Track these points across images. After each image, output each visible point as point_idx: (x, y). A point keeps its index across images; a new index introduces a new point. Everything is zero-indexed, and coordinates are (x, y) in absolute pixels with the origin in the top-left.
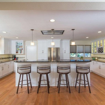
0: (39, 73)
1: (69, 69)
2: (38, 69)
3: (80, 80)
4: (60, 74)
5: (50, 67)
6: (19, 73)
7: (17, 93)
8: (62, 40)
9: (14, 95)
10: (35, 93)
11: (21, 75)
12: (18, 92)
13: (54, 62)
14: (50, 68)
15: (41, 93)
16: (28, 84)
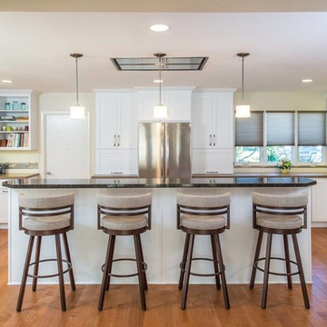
0: (106, 230)
1: (225, 215)
2: (102, 216)
3: (269, 258)
4: (188, 236)
5: (149, 207)
6: (27, 232)
7: (19, 309)
8: (197, 90)
9: (9, 316)
10: (91, 310)
11: (33, 238)
12: (24, 306)
13: (163, 186)
14: (149, 212)
15: (114, 311)
16: (61, 274)
